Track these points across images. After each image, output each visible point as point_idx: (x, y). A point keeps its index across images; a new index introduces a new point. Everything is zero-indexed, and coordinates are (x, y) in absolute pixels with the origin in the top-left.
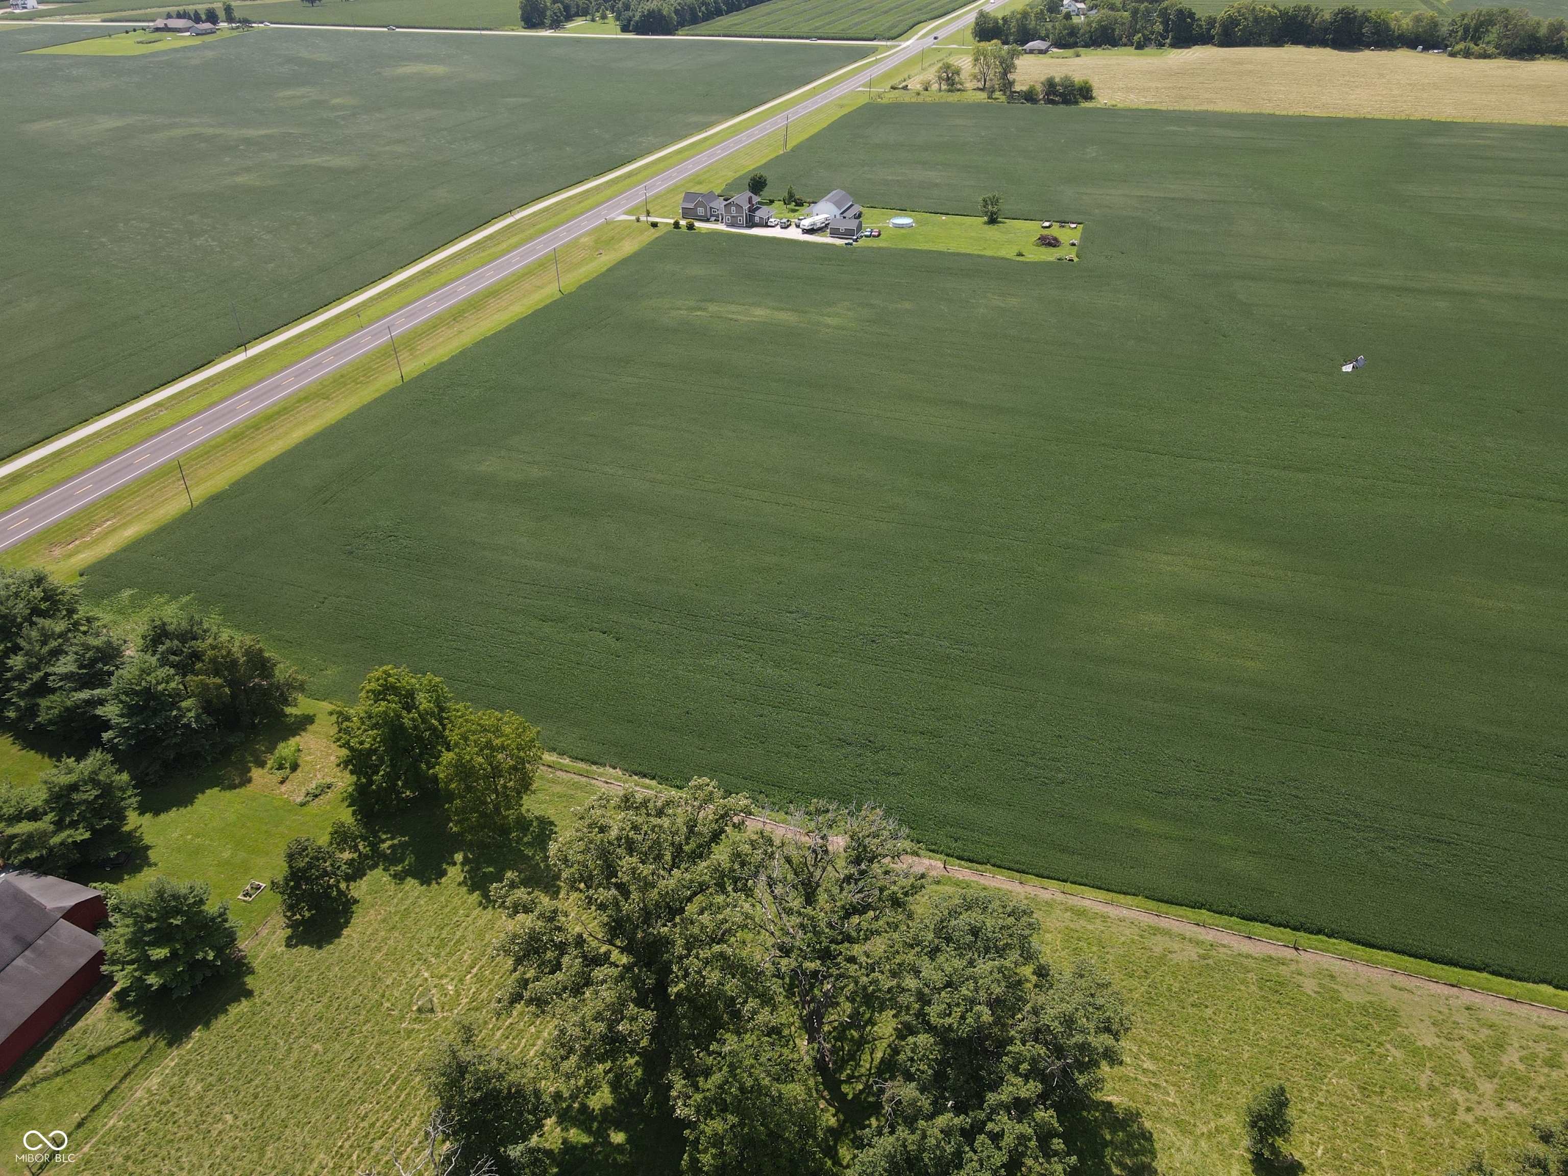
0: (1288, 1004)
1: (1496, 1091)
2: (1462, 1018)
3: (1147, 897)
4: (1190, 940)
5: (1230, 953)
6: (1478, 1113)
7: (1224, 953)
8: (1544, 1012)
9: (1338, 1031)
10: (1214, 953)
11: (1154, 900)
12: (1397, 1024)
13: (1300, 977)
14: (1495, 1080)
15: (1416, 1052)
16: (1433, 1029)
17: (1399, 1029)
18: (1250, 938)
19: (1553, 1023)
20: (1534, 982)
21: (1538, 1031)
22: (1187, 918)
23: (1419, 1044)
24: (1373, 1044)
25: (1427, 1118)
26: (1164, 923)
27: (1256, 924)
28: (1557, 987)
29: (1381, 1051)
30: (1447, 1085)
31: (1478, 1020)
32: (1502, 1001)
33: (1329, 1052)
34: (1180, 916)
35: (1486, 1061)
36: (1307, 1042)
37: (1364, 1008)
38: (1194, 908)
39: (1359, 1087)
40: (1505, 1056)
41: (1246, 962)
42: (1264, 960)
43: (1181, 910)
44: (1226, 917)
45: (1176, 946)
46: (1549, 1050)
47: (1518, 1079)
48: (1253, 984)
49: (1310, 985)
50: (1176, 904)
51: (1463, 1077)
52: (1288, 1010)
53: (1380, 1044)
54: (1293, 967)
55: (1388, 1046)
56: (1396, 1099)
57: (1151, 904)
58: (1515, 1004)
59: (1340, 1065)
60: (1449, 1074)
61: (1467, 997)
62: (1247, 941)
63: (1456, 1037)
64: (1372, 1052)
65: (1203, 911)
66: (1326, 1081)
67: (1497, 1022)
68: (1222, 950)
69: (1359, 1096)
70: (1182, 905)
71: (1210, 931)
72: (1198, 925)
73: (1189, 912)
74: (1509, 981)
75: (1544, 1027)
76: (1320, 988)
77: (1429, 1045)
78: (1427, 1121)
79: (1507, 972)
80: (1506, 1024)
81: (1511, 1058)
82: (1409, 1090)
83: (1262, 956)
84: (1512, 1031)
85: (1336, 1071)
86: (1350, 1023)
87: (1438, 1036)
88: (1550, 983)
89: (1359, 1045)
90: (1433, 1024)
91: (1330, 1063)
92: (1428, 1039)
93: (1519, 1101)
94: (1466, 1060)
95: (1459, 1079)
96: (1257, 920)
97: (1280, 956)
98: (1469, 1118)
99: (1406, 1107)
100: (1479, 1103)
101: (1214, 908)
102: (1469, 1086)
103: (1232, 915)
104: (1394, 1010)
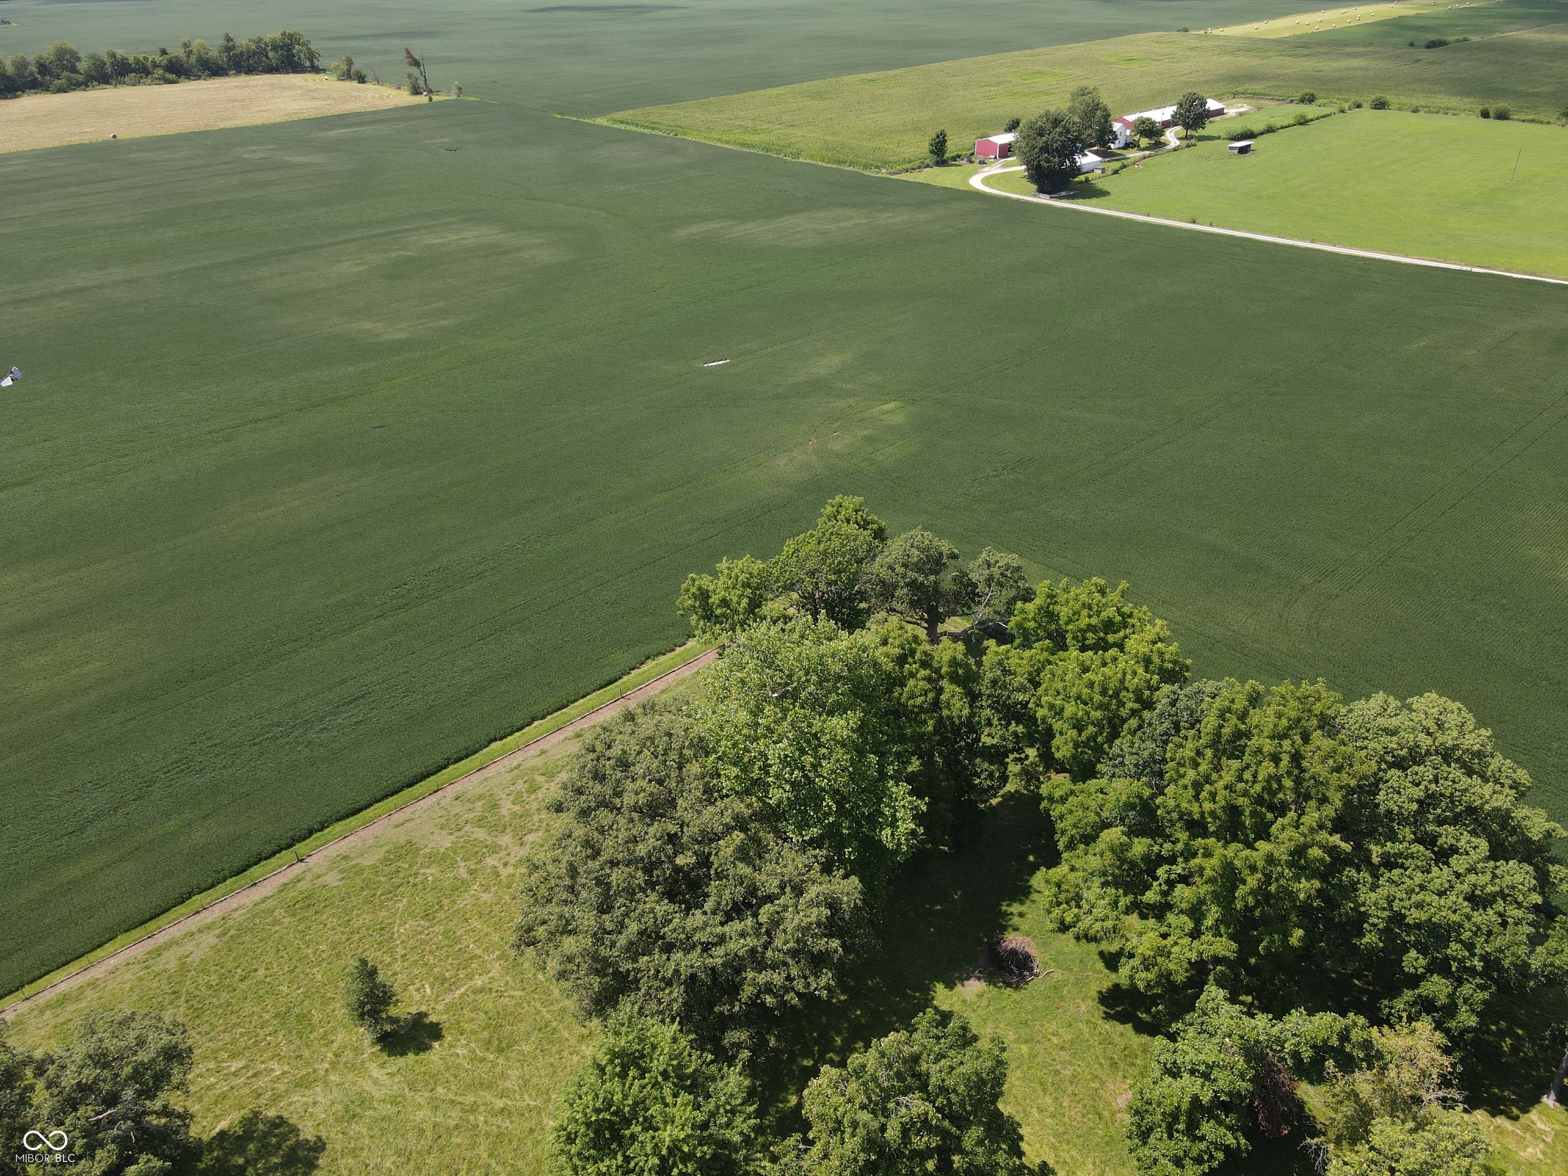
0: (325, 907)
1: (513, 837)
2: (457, 808)
3: (126, 931)
4: (200, 931)
5: (244, 911)
6: (513, 861)
7: (240, 915)
8: (505, 760)
9: (379, 893)
10: (231, 923)
11: (136, 927)
12: (418, 850)
13: (320, 880)
14: (508, 831)
15: (444, 858)
16: (444, 832)
17: (421, 852)
18: (255, 884)
19: (515, 763)
20: (486, 746)
21: (510, 776)
22: (182, 915)
23: (442, 850)
24: (411, 879)
25: (483, 895)
26: (162, 938)
27: (252, 869)
28: (501, 739)
29: (420, 878)
30: (481, 861)
31: (469, 800)
32: (474, 775)
33: (384, 913)
34: (175, 919)
35: (494, 823)
36: (361, 922)
37: (386, 859)
38: (184, 902)
39: (422, 918)
40: (502, 810)
41: (264, 906)
42: (280, 891)
43: (171, 915)
44: (220, 885)
45: (189, 947)
46: (525, 782)
47: (521, 817)
48: (285, 917)
49: (332, 879)
50: (163, 913)
51: (487, 847)
52: (328, 912)
53: (416, 874)
54: (309, 876)
55: (423, 871)
56: (454, 902)
57: (136, 933)
58: (484, 771)
59: (398, 915)
60: (476, 853)
61: (450, 792)
62: (254, 889)
63: (463, 824)
64: (415, 885)
65: (194, 898)
66: (396, 935)
67: (482, 792)
68: (236, 915)
69: (427, 924)
70: (169, 909)
71: (214, 908)
72: (199, 912)
73: (181, 909)
74: (469, 759)
75: (512, 770)
76: (342, 873)
77: (449, 845)
78: (485, 897)
79: (463, 753)
80: (488, 788)
81: (507, 807)
82: (459, 887)
83: (276, 890)
84: (495, 789)
85: (398, 922)
86: (383, 879)
87: (451, 834)
88: (495, 740)
89: (401, 889)
90: (442, 828)
91: (390, 921)
92: (445, 842)
93: (530, 831)
94: (480, 834)
95: (485, 850)
96: (250, 866)
97: (291, 877)
98: (510, 870)
99: (465, 901)
100: (509, 854)
101: (203, 886)
102: (494, 849)
103: (224, 880)
104: (409, 842)
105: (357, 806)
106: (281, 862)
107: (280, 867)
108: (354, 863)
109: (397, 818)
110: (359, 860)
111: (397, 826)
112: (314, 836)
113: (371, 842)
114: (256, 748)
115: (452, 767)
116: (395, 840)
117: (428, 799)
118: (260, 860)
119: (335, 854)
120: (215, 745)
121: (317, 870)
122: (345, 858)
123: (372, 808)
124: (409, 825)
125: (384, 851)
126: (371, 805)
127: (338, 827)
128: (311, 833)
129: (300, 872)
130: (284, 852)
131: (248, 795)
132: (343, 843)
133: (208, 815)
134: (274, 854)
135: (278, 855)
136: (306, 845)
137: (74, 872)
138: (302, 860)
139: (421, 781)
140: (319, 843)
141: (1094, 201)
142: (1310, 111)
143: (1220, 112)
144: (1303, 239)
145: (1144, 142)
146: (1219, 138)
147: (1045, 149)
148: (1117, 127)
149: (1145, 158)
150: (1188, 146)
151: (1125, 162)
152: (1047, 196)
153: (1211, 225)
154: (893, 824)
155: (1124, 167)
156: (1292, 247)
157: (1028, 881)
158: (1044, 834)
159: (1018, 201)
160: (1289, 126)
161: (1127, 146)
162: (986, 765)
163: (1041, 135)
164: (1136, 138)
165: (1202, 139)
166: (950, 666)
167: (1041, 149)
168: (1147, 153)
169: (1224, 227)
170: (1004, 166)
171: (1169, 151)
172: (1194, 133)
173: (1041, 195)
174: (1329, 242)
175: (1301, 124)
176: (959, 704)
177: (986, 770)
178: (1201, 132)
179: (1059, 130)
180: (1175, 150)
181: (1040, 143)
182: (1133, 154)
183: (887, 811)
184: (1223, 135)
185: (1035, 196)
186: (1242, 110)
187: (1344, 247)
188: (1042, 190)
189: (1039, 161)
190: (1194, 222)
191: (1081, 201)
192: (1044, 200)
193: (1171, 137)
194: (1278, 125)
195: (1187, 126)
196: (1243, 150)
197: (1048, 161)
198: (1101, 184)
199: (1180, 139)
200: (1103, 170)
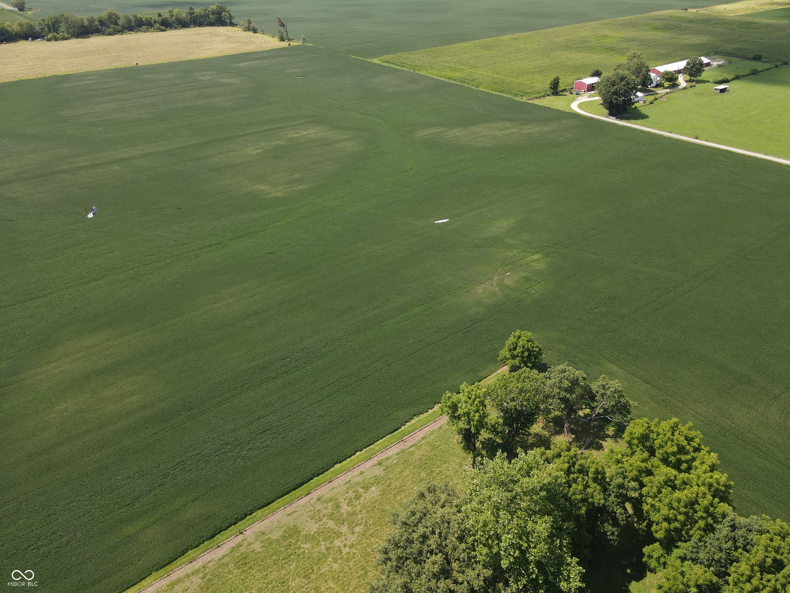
0: (254, 565)
1: (348, 528)
2: (319, 506)
3: (157, 570)
4: (193, 574)
5: (214, 563)
6: (349, 544)
7: (212, 566)
8: (342, 477)
9: (281, 558)
10: (207, 570)
11: (161, 568)
12: (300, 532)
13: (251, 546)
14: (345, 523)
15: (313, 538)
16: (313, 521)
17: (302, 533)
18: (219, 546)
19: (348, 479)
20: (332, 467)
21: (345, 487)
22: (184, 563)
23: (312, 533)
24: (297, 550)
25: (334, 565)
26: (174, 576)
27: (217, 536)
28: (340, 462)
29: (302, 550)
30: (332, 542)
31: (324, 502)
32: (327, 485)
33: (284, 572)
34: (180, 565)
35: (338, 518)
36: (272, 577)
37: (284, 537)
38: (184, 554)
39: (304, 577)
40: (342, 509)
41: (223, 561)
42: (231, 552)
43: (178, 562)
44: (202, 545)
45: (187, 584)
46: (353, 492)
47: (352, 515)
48: (234, 569)
49: (257, 547)
50: (174, 560)
51: (335, 533)
52: (256, 568)
53: (299, 547)
54: (245, 544)
55: (302, 546)
56: (319, 568)
57: (161, 572)
58: (332, 483)
59: (291, 574)
60: (330, 537)
61: (315, 495)
62: (218, 549)
63: (322, 517)
64: (299, 555)
65: (189, 552)
66: (290, 588)
67: (331, 496)
68: (210, 565)
69: (306, 582)
70: (177, 558)
71: (199, 560)
72: (191, 562)
73: (183, 559)
74: (324, 474)
75: (346, 484)
76: (262, 543)
77: (315, 530)
78: (335, 566)
79: (321, 471)
80: (334, 494)
81: (345, 508)
82: (321, 559)
83: (229, 551)
84: (338, 495)
85: (291, 578)
86: (283, 549)
87: (316, 523)
88: (337, 463)
89: (292, 557)
90: (311, 519)
91: (287, 578)
92: (313, 528)
93: (357, 525)
94: (331, 524)
95: (334, 535)
96: (216, 535)
97: (237, 543)
98: (347, 550)
99: (324, 569)
100: (346, 539)
101: (194, 546)
102: (339, 535)
103: (204, 542)
104: (295, 526)
105: (268, 501)
106: (231, 533)
107: (231, 536)
108: (267, 537)
109: (289, 509)
110: (270, 536)
111: (289, 515)
112: (247, 518)
113: (275, 524)
114: (217, 458)
115: (315, 479)
116: (288, 524)
117: (304, 499)
118: (221, 531)
119: (258, 530)
120: (197, 454)
121: (249, 540)
122: (263, 533)
123: (276, 502)
124: (295, 515)
125: (282, 531)
126: (276, 500)
127: (259, 513)
128: (246, 516)
129: (241, 540)
130: (233, 526)
131: (214, 489)
132: (262, 523)
133: (195, 499)
134: (228, 528)
135: (229, 529)
136: (243, 523)
137: (130, 530)
138: (241, 533)
139: (300, 486)
140: (249, 522)
141: (640, 121)
142: (759, 66)
143: (708, 65)
144: (760, 152)
145: (666, 84)
146: (708, 82)
147: (615, 93)
148: (653, 75)
149: (667, 94)
150: (691, 87)
151: (657, 96)
152: (614, 118)
153: (707, 141)
155: (656, 99)
156: (754, 158)
157: (628, 587)
158: (635, 554)
159: (598, 120)
160: (747, 75)
161: (657, 86)
163: (613, 85)
164: (663, 82)
165: (699, 82)
167: (613, 93)
168: (668, 90)
169: (714, 142)
170: (590, 96)
171: (680, 90)
172: (695, 79)
173: (611, 117)
174: (775, 155)
175: (754, 74)
178: (699, 78)
179: (624, 83)
180: (684, 89)
181: (613, 89)
182: (661, 91)
184: (711, 80)
185: (607, 117)
186: (720, 63)
187: (783, 158)
188: (611, 114)
189: (611, 99)
190: (697, 138)
191: (633, 121)
192: (612, 120)
193: (682, 80)
194: (742, 75)
195: (691, 75)
196: (723, 91)
197: (616, 100)
198: (644, 111)
199: (686, 81)
200: (645, 102)
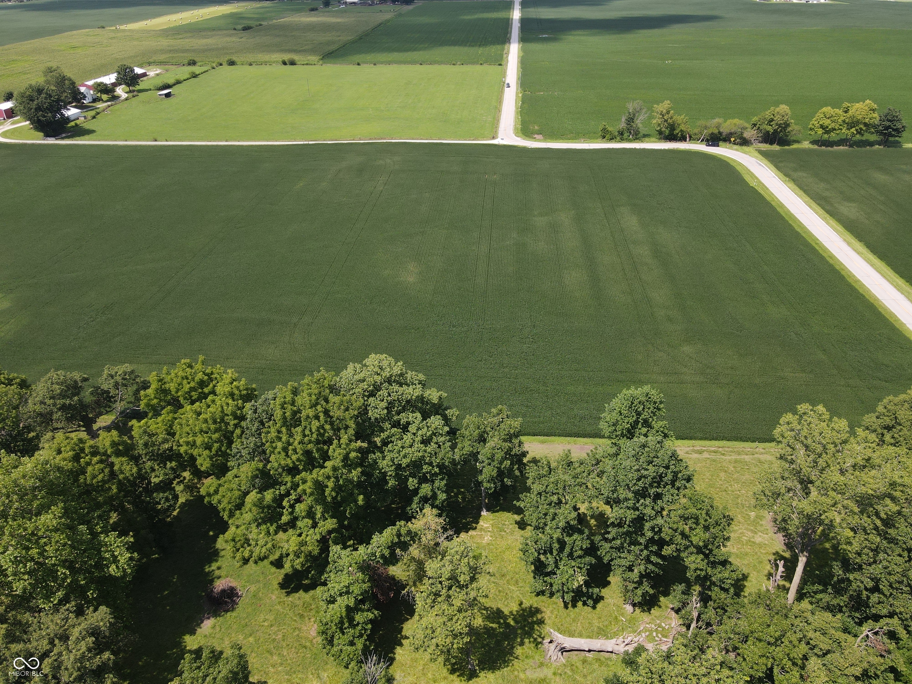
141: (87, 137)
142: (197, 69)
143: (144, 75)
144: (221, 141)
145: (105, 97)
146: (150, 90)
147: (38, 109)
148: (83, 89)
149: (109, 106)
150: (134, 97)
151: (98, 110)
152: (53, 139)
153: (167, 141)
154: (115, 560)
155: (98, 113)
156: (217, 146)
157: (215, 547)
158: (213, 516)
159: (33, 145)
160: (188, 79)
161: (94, 100)
162: (161, 495)
163: (33, 101)
164: (99, 95)
165: (140, 91)
166: (112, 448)
167: (36, 109)
168: (109, 103)
169: (175, 141)
170: (13, 124)
171: (123, 101)
172: (134, 88)
173: (48, 138)
174: (235, 140)
175: (194, 77)
176: (128, 468)
177: (163, 498)
178: (138, 88)
179: (43, 96)
180: (126, 99)
181: (34, 105)
182: (101, 105)
183: (107, 555)
184: (152, 88)
185: (44, 140)
186: (157, 72)
187: (244, 141)
188: (48, 135)
189: (38, 117)
190: (156, 141)
191: (78, 138)
192: (51, 141)
193: (121, 91)
194: (182, 79)
195: (128, 85)
196: (168, 95)
197: (45, 117)
198: (87, 126)
199: (127, 93)
200: (85, 117)
